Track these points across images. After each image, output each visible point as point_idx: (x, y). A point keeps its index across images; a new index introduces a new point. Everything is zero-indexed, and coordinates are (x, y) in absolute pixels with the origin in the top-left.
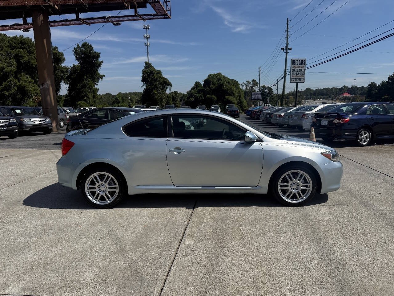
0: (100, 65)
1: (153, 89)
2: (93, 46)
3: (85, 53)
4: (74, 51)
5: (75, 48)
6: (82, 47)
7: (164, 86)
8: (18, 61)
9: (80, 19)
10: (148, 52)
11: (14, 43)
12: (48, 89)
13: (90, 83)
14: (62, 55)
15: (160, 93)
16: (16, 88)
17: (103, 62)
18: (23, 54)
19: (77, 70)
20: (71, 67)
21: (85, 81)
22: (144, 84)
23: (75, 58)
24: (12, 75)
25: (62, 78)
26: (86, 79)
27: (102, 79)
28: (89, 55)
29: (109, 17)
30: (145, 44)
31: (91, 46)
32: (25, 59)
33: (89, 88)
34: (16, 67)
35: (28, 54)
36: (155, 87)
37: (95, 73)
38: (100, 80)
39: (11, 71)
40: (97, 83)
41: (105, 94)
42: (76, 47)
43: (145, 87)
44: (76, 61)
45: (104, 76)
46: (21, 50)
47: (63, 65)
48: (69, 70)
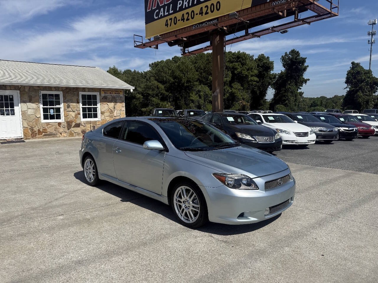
0: (305, 69)
1: (357, 91)
2: (299, 52)
3: (291, 60)
4: (282, 59)
5: (282, 56)
6: (289, 54)
7: (374, 87)
8: (233, 73)
9: (249, 34)
10: (371, 49)
11: (233, 58)
12: (217, 96)
13: (293, 87)
14: (272, 63)
15: (367, 95)
16: (228, 95)
17: (308, 66)
18: (237, 67)
19: (283, 76)
20: (279, 74)
21: (289, 86)
22: (347, 86)
23: (282, 65)
24: (227, 84)
25: (269, 84)
26: (289, 84)
27: (306, 83)
28: (295, 61)
29: (274, 27)
30: (369, 41)
31: (298, 52)
32: (239, 70)
33: (292, 92)
34: (231, 77)
35: (241, 66)
36: (361, 88)
37: (299, 78)
38: (304, 85)
39: (226, 81)
40: (301, 87)
41: (319, 97)
42: (284, 55)
43: (348, 89)
44: (283, 68)
45: (309, 80)
46: (236, 64)
47: (272, 72)
48: (277, 76)
